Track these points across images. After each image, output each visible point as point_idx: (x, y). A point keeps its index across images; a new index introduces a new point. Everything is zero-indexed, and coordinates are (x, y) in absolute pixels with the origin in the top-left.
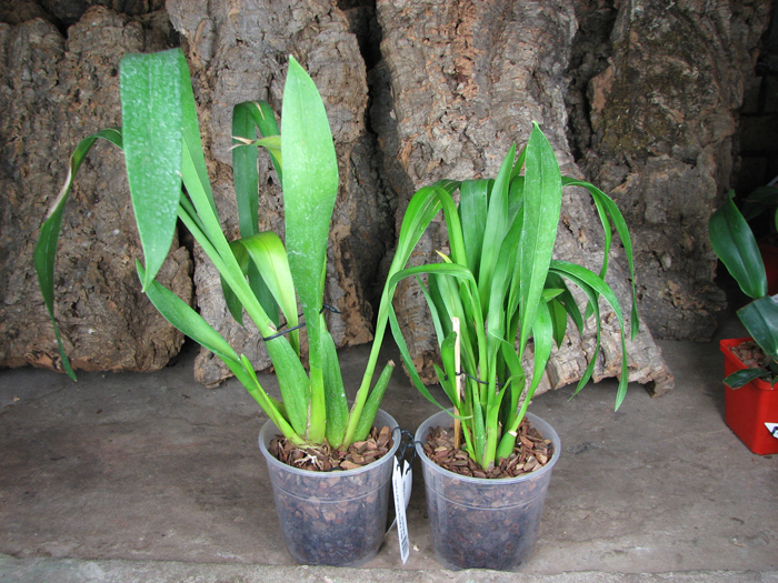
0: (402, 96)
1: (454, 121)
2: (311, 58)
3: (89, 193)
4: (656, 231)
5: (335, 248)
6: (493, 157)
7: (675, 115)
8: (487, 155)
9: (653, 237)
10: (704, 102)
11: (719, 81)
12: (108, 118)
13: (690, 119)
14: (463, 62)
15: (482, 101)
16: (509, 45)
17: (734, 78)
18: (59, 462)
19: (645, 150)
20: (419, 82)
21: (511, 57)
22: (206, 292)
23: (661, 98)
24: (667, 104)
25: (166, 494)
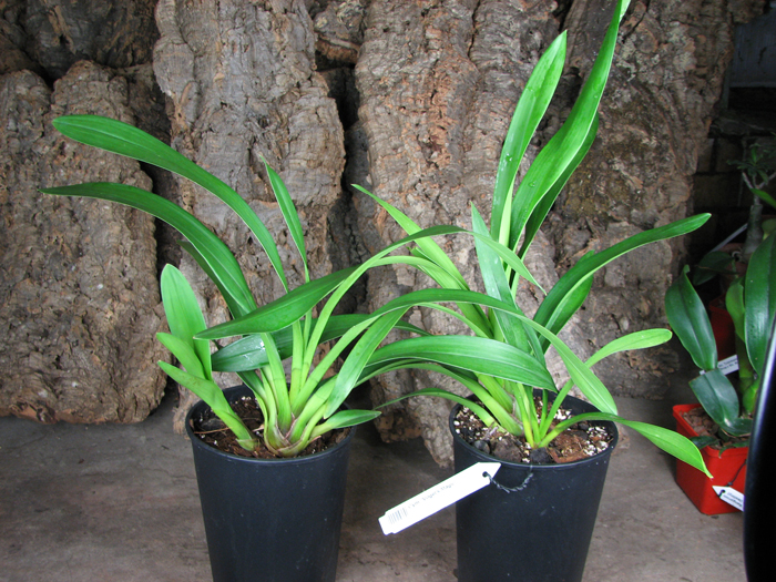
0: (378, 162)
1: (428, 189)
2: (292, 123)
3: (74, 246)
4: (615, 294)
6: (465, 225)
7: (634, 182)
8: (458, 223)
9: (612, 300)
10: (661, 169)
11: (675, 149)
12: (93, 172)
13: (648, 186)
14: (437, 132)
15: (455, 170)
16: (482, 115)
17: (689, 146)
18: (44, 514)
19: (605, 214)
20: (395, 149)
21: (483, 127)
23: (622, 165)
24: (627, 171)
25: (150, 548)
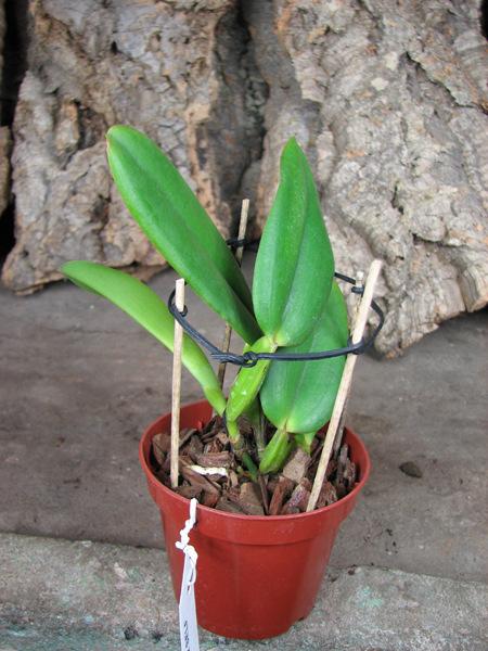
5: (188, 131)
6: (394, 24)
8: (386, 21)
22: (24, 175)
